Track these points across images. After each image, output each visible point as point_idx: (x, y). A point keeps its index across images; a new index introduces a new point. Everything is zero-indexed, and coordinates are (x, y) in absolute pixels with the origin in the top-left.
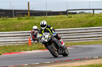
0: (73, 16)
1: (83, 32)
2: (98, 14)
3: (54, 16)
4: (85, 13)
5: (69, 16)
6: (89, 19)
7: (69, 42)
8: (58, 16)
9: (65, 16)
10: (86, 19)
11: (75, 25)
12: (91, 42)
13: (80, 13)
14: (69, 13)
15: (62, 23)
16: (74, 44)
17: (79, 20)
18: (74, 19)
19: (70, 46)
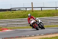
0: (14, 12)
1: (20, 21)
2: (29, 11)
3: (4, 12)
4: (21, 10)
5: (12, 12)
6: (23, 14)
7: (12, 27)
8: (6, 12)
9: (10, 12)
10: (22, 14)
11: (16, 17)
12: (25, 27)
13: (18, 10)
14: (12, 10)
15: (8, 16)
16: (15, 28)
17: (18, 14)
18: (15, 13)
19: (13, 29)
